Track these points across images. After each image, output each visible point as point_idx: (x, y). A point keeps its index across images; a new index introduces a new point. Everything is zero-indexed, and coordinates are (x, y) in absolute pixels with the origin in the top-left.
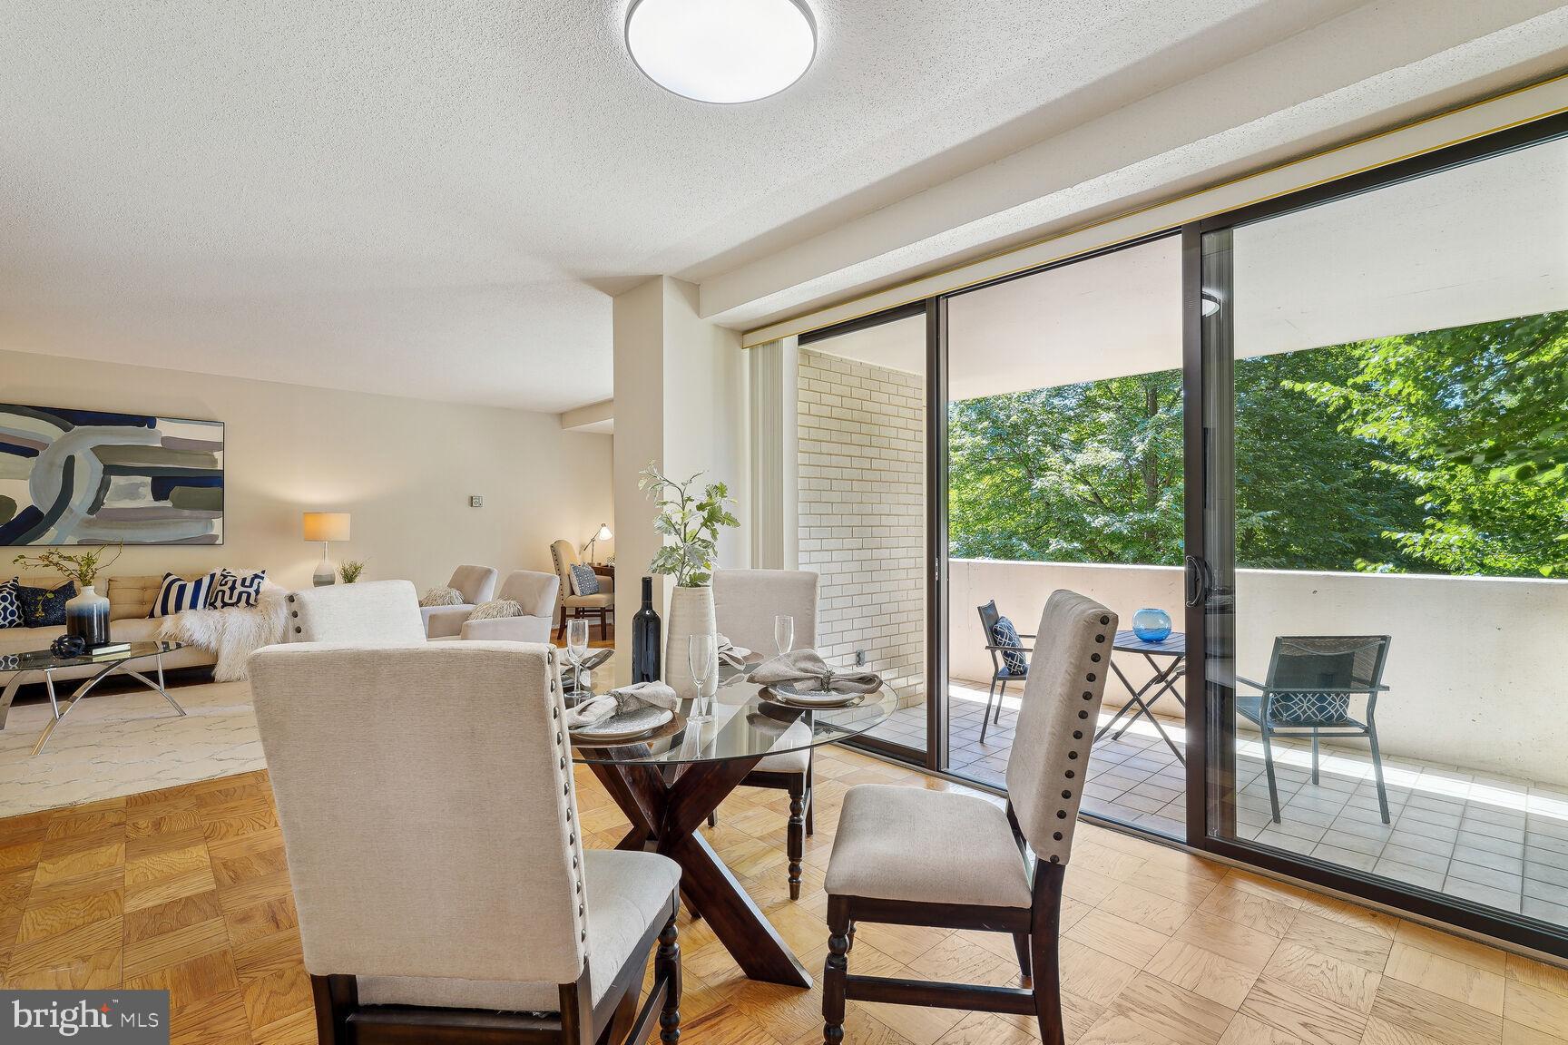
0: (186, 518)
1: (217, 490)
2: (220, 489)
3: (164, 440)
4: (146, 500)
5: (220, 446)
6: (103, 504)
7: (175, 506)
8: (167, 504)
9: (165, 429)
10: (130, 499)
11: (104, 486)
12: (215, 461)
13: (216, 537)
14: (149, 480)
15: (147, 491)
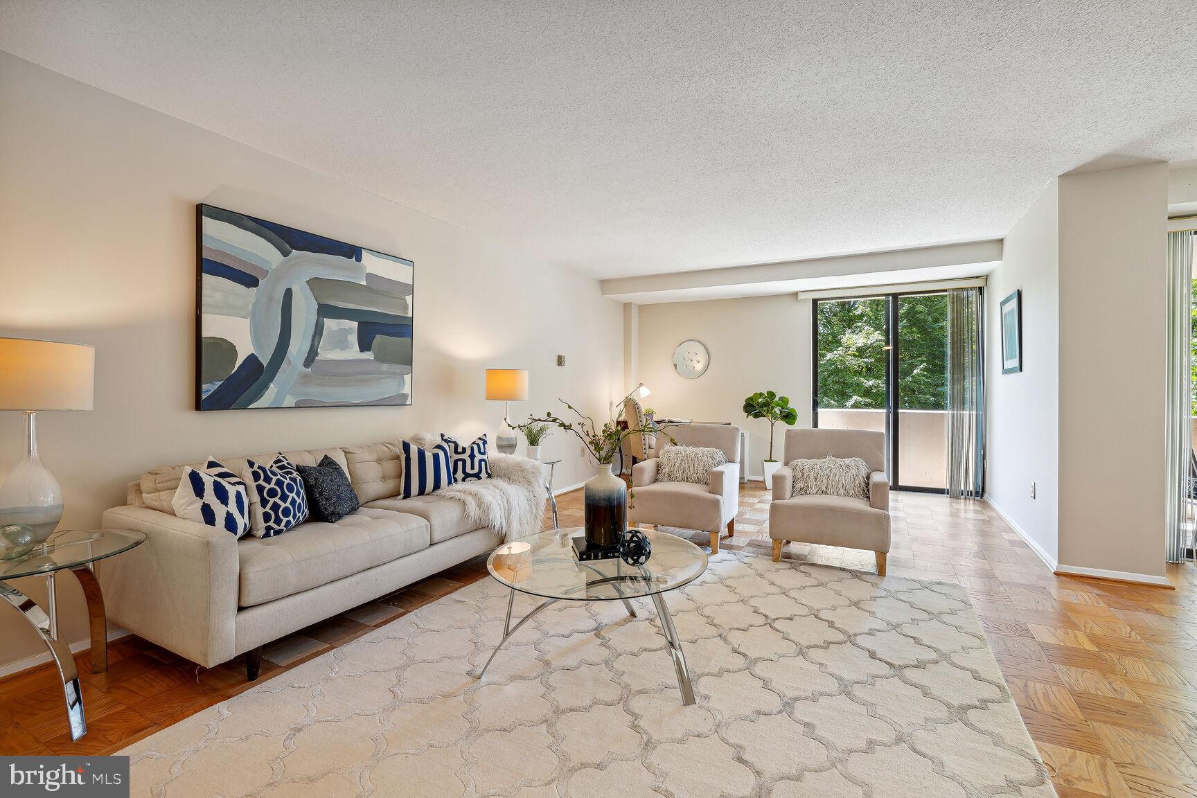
0: (383, 373)
1: (407, 340)
2: (409, 339)
3: (370, 277)
4: (353, 352)
5: (410, 289)
6: (317, 354)
7: (377, 359)
8: (369, 355)
9: (370, 263)
10: (341, 349)
11: (319, 330)
12: (406, 307)
13: (405, 396)
14: (355, 325)
15: (353, 339)
